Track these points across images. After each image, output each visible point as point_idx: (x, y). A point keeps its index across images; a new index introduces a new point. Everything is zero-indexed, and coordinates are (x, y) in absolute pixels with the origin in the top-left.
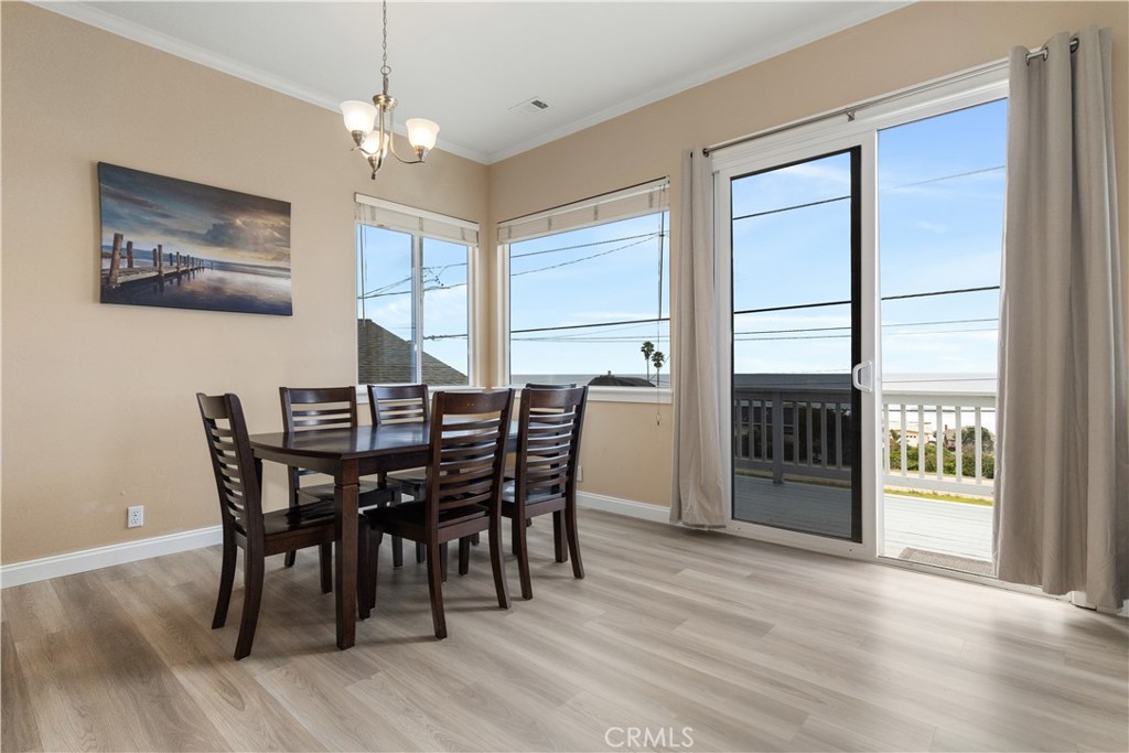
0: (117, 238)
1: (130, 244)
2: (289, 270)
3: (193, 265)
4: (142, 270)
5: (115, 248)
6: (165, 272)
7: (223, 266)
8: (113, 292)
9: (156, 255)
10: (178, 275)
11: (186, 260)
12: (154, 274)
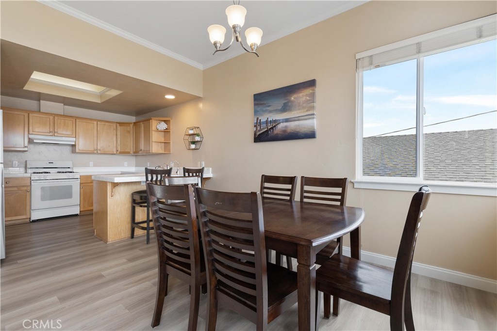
0: (258, 119)
1: (260, 120)
2: (313, 114)
4: (263, 129)
5: (257, 123)
6: (269, 128)
7: (287, 120)
9: (267, 122)
10: (272, 128)
11: (275, 121)
12: (266, 129)
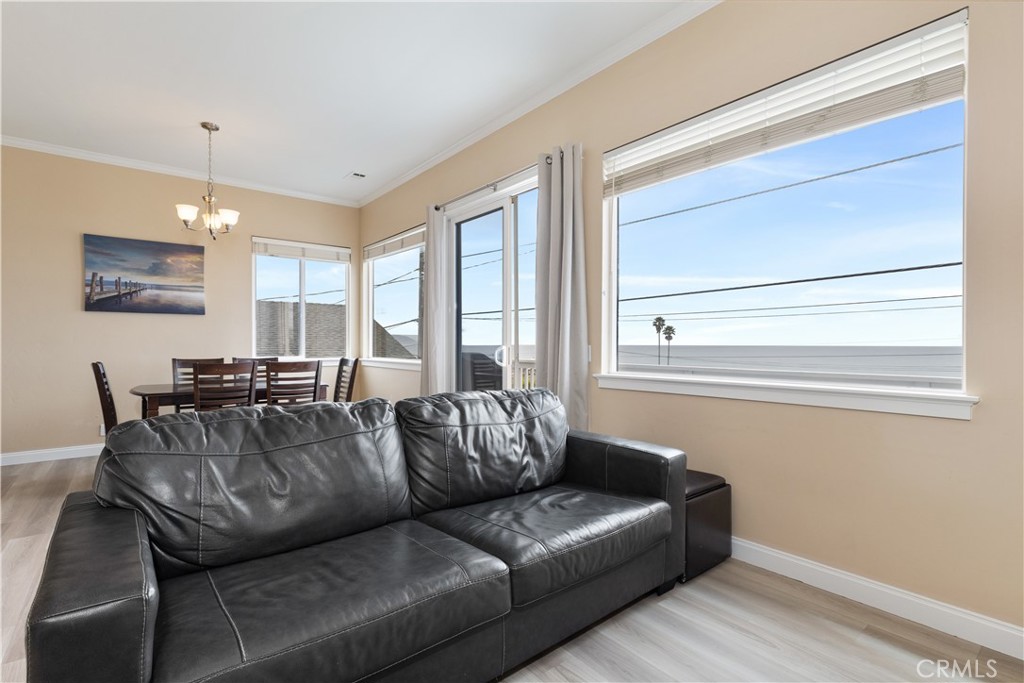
0: (94, 275)
1: (101, 278)
2: (203, 287)
3: (142, 287)
4: (109, 292)
5: (93, 280)
6: (123, 292)
7: (159, 287)
8: (92, 305)
9: (117, 283)
10: (130, 294)
11: (135, 285)
12: (116, 294)
